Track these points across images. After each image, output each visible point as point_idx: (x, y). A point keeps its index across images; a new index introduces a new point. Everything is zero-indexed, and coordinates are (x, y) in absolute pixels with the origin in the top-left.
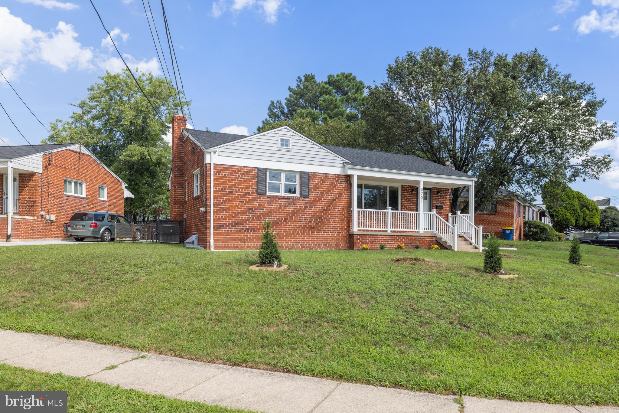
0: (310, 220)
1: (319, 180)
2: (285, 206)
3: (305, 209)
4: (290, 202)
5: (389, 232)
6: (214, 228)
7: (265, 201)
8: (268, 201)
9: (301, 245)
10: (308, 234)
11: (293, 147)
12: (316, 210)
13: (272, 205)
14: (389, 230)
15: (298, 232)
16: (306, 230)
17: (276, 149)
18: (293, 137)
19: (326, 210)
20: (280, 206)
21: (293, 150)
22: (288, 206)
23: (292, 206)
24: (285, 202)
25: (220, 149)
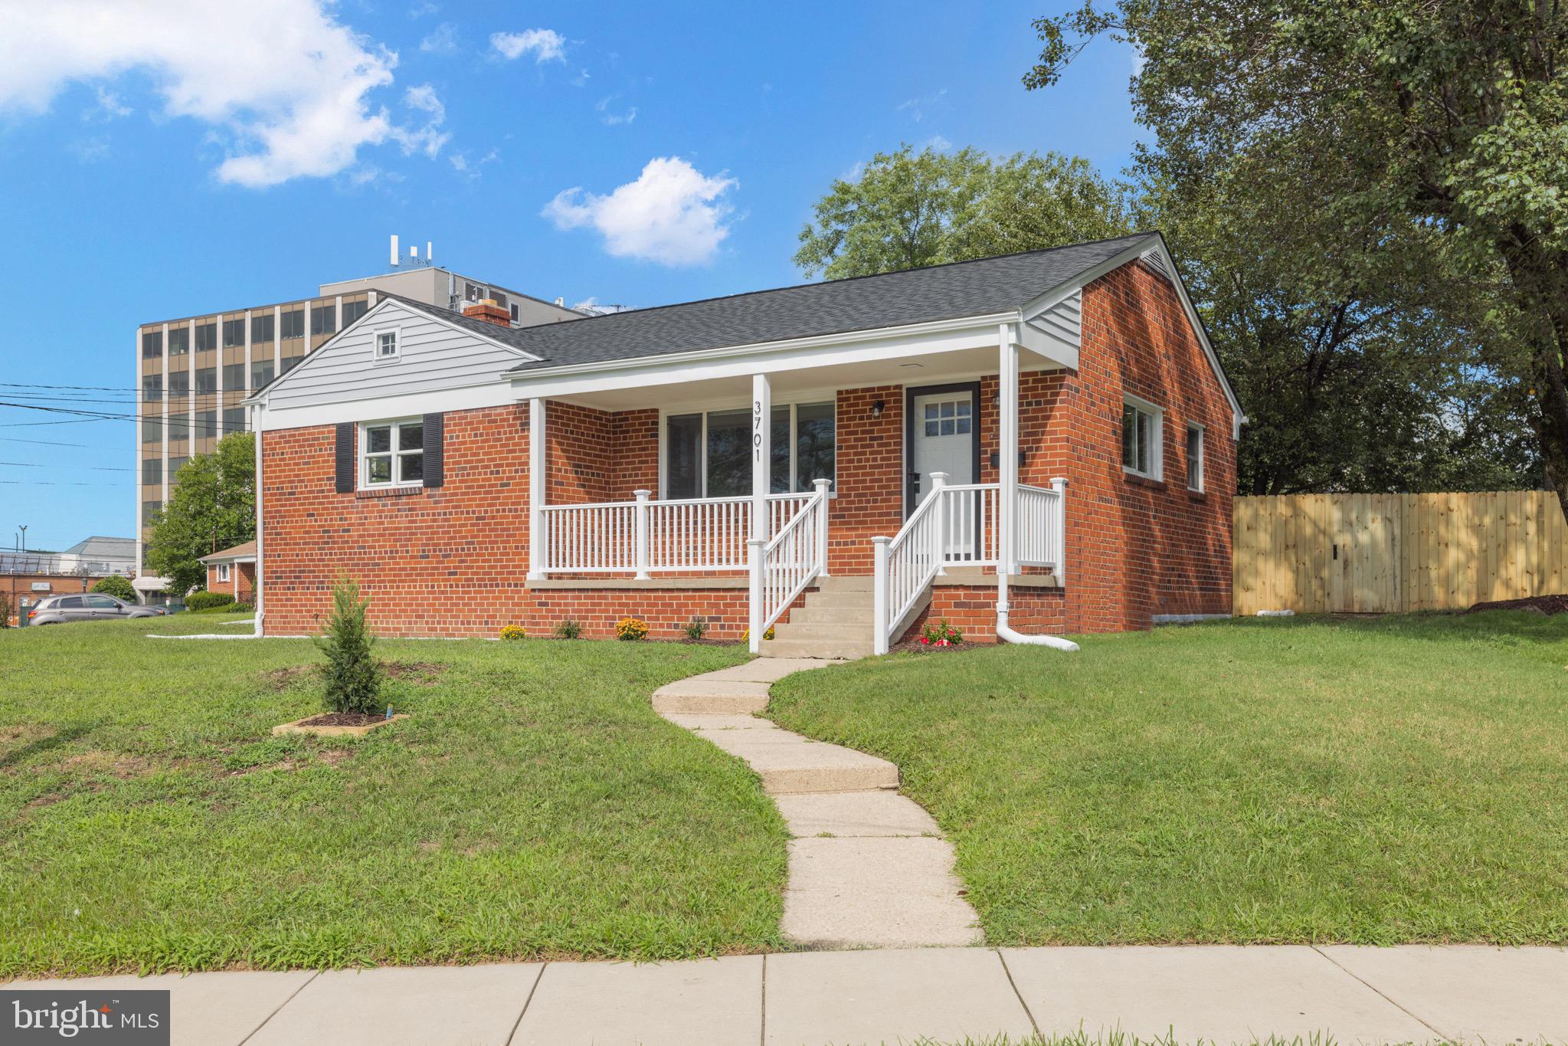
0: (446, 550)
1: (466, 430)
2: (391, 517)
3: (434, 521)
4: (403, 504)
5: (641, 576)
6: (265, 584)
7: (352, 507)
8: (357, 507)
9: (427, 623)
10: (443, 592)
11: (406, 351)
12: (460, 519)
13: (366, 518)
14: (642, 571)
15: (421, 586)
16: (438, 580)
17: (370, 366)
18: (404, 324)
19: (483, 518)
20: (381, 517)
21: (404, 360)
22: (396, 517)
23: (407, 516)
24: (392, 504)
25: (273, 395)
